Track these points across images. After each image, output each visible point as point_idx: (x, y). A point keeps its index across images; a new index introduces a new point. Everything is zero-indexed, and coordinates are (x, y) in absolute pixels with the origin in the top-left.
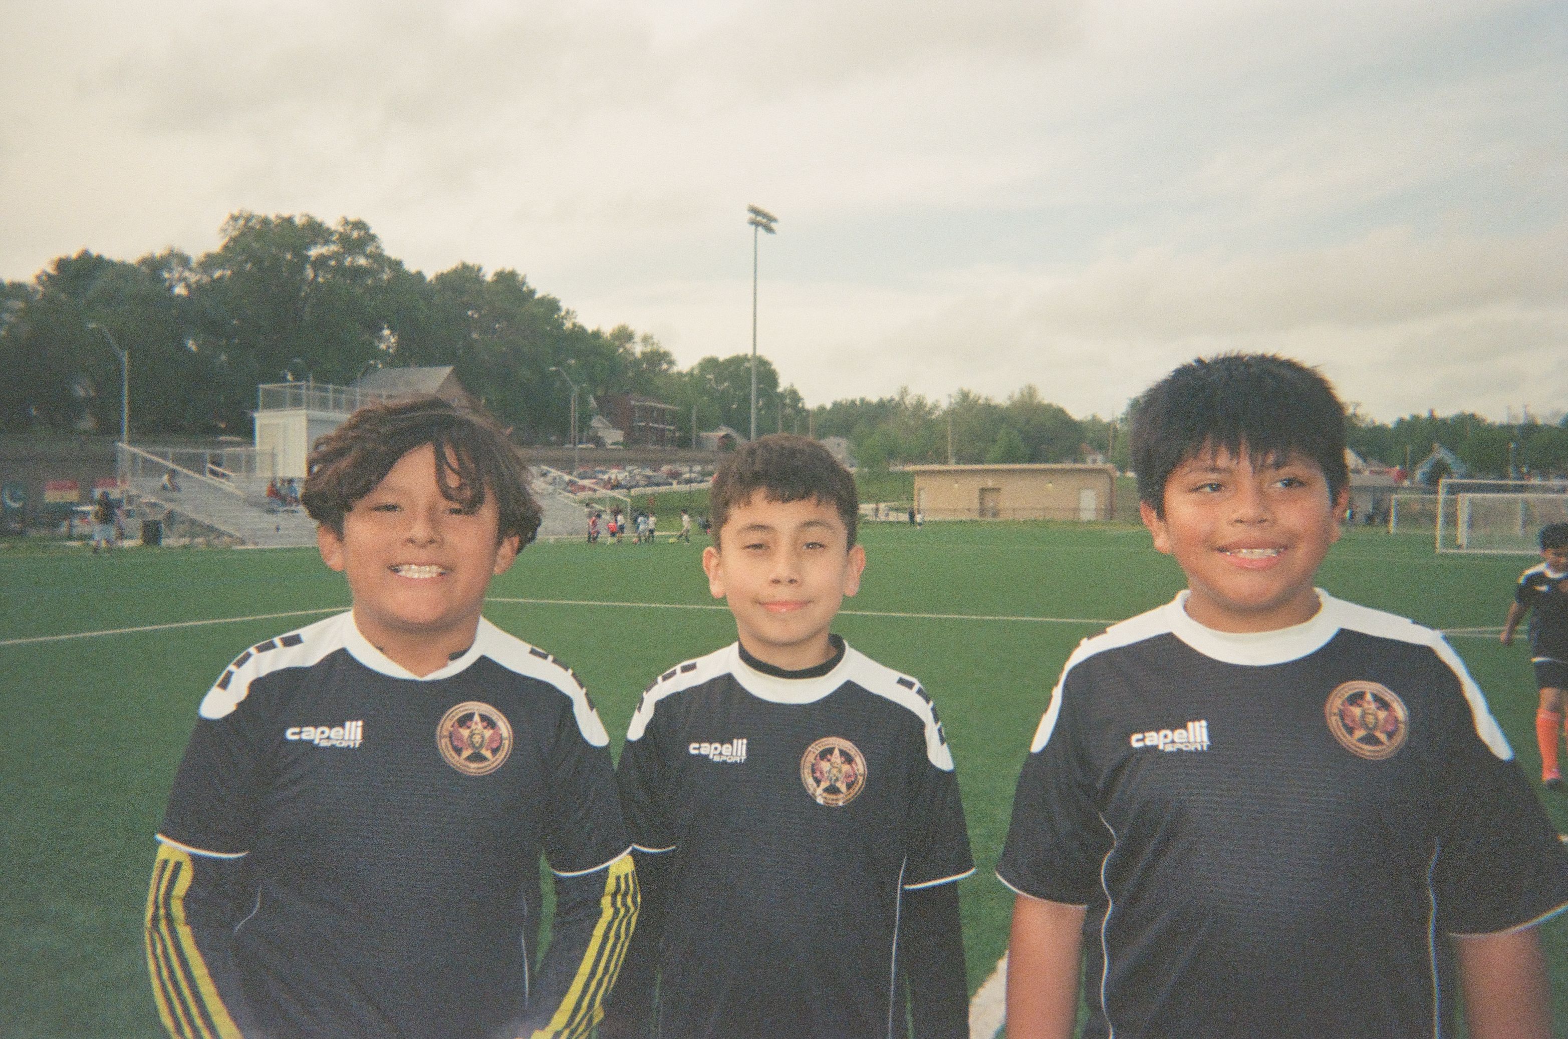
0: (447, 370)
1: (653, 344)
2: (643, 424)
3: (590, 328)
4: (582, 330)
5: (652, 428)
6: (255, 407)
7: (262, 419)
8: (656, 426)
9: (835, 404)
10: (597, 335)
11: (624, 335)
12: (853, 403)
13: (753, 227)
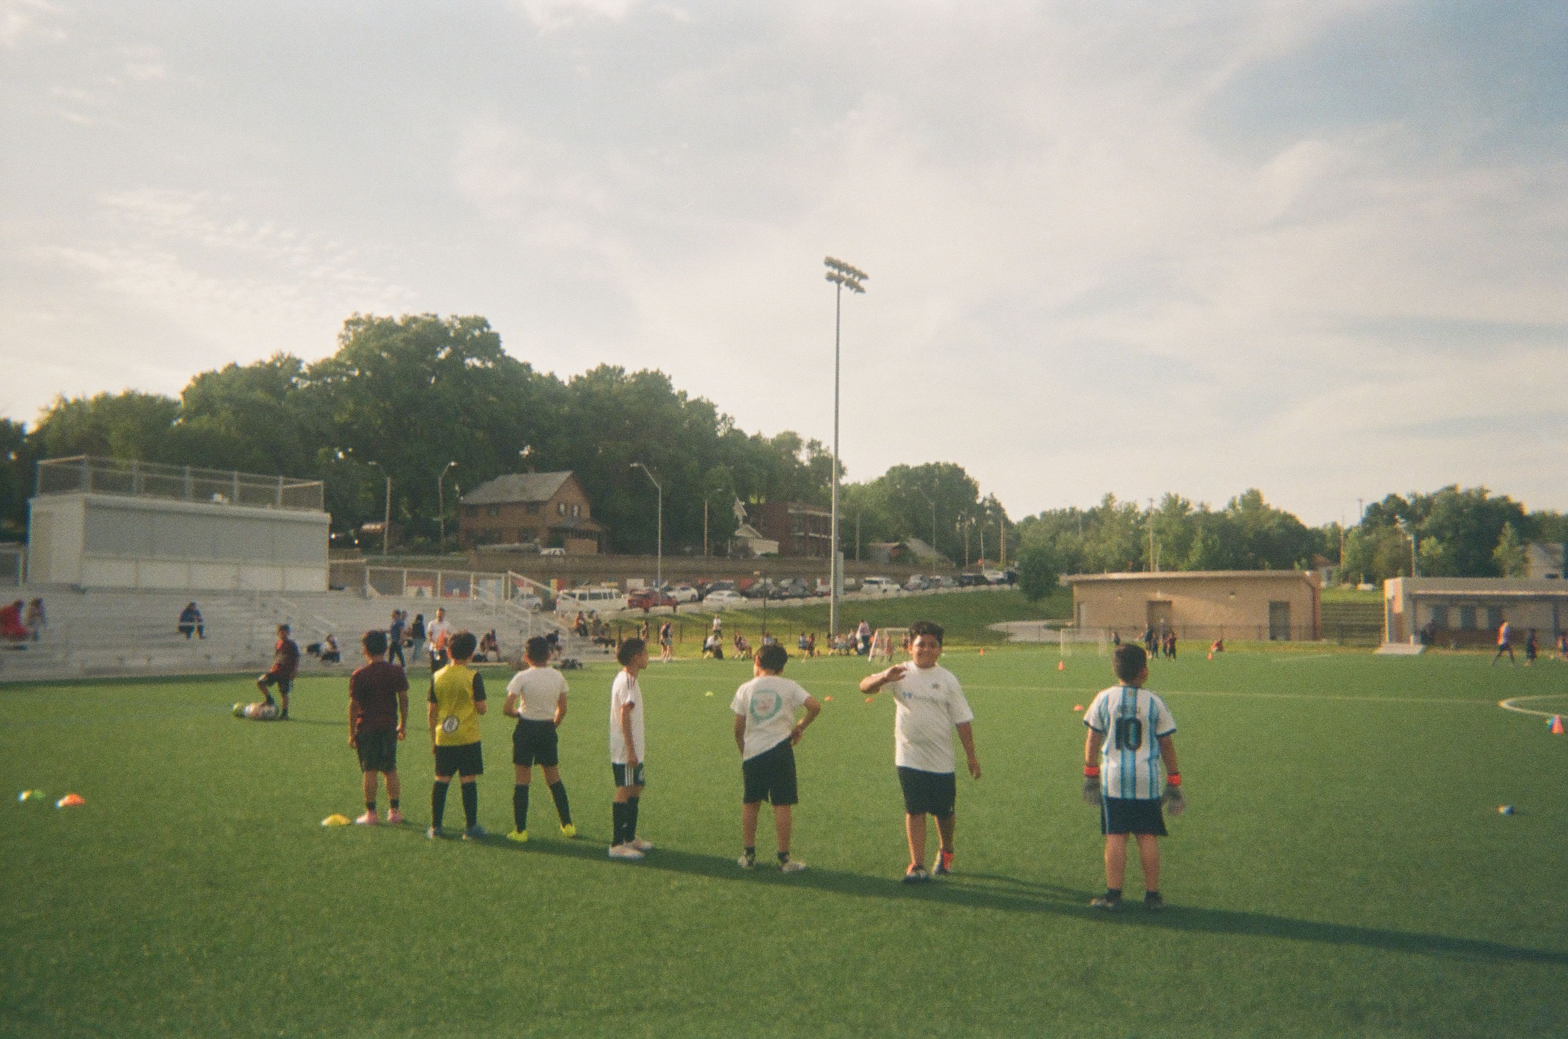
0: (567, 474)
1: (820, 451)
2: (802, 534)
3: (750, 433)
4: (740, 434)
5: (811, 538)
6: (32, 494)
7: (38, 505)
8: (818, 536)
9: (1044, 515)
10: (756, 439)
11: (791, 442)
12: (1063, 512)
13: (834, 284)
